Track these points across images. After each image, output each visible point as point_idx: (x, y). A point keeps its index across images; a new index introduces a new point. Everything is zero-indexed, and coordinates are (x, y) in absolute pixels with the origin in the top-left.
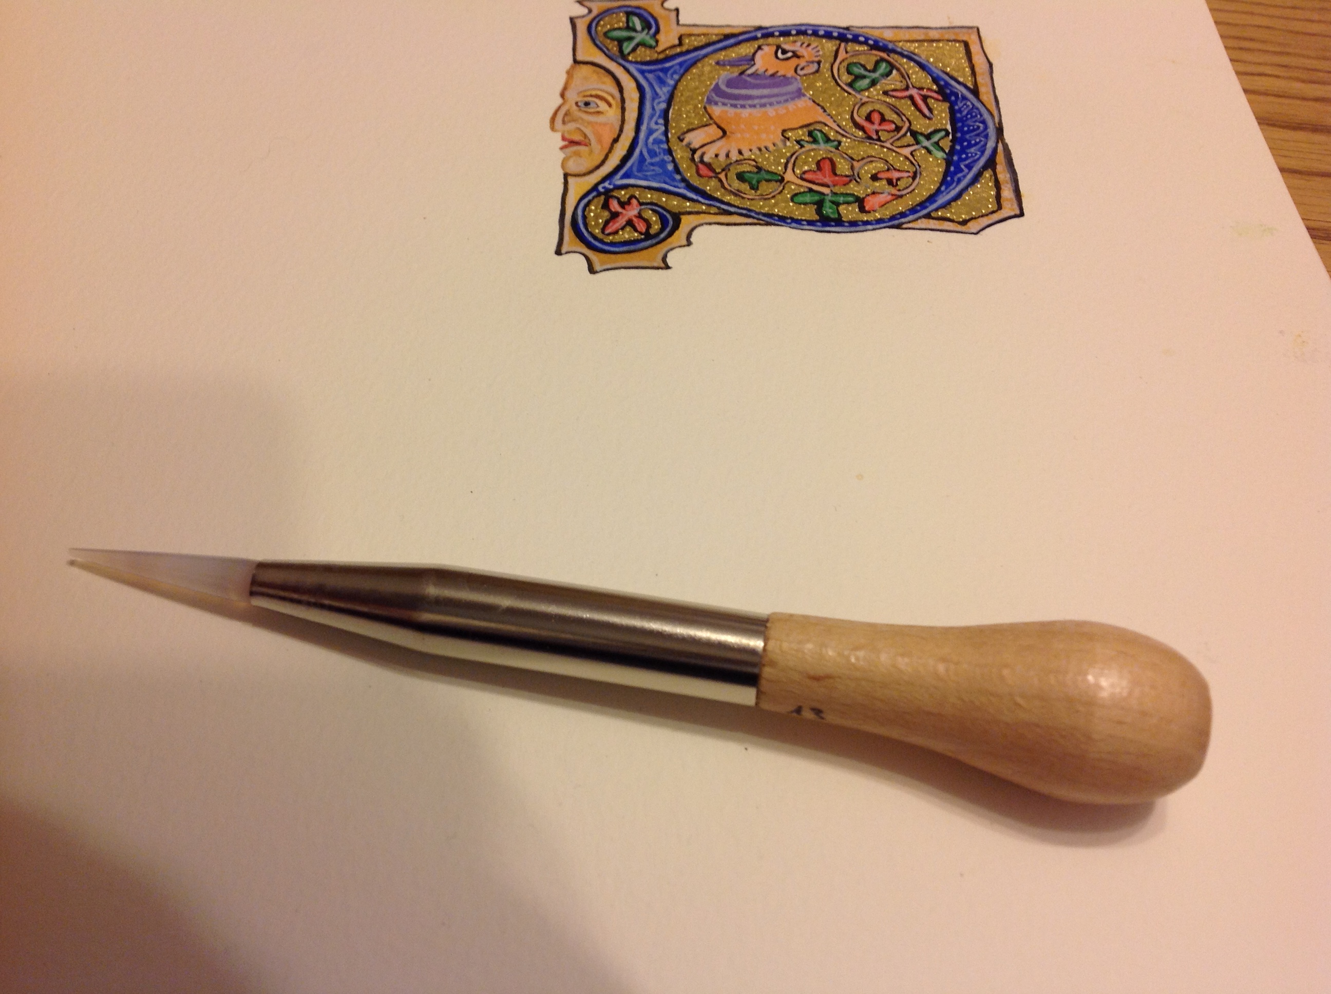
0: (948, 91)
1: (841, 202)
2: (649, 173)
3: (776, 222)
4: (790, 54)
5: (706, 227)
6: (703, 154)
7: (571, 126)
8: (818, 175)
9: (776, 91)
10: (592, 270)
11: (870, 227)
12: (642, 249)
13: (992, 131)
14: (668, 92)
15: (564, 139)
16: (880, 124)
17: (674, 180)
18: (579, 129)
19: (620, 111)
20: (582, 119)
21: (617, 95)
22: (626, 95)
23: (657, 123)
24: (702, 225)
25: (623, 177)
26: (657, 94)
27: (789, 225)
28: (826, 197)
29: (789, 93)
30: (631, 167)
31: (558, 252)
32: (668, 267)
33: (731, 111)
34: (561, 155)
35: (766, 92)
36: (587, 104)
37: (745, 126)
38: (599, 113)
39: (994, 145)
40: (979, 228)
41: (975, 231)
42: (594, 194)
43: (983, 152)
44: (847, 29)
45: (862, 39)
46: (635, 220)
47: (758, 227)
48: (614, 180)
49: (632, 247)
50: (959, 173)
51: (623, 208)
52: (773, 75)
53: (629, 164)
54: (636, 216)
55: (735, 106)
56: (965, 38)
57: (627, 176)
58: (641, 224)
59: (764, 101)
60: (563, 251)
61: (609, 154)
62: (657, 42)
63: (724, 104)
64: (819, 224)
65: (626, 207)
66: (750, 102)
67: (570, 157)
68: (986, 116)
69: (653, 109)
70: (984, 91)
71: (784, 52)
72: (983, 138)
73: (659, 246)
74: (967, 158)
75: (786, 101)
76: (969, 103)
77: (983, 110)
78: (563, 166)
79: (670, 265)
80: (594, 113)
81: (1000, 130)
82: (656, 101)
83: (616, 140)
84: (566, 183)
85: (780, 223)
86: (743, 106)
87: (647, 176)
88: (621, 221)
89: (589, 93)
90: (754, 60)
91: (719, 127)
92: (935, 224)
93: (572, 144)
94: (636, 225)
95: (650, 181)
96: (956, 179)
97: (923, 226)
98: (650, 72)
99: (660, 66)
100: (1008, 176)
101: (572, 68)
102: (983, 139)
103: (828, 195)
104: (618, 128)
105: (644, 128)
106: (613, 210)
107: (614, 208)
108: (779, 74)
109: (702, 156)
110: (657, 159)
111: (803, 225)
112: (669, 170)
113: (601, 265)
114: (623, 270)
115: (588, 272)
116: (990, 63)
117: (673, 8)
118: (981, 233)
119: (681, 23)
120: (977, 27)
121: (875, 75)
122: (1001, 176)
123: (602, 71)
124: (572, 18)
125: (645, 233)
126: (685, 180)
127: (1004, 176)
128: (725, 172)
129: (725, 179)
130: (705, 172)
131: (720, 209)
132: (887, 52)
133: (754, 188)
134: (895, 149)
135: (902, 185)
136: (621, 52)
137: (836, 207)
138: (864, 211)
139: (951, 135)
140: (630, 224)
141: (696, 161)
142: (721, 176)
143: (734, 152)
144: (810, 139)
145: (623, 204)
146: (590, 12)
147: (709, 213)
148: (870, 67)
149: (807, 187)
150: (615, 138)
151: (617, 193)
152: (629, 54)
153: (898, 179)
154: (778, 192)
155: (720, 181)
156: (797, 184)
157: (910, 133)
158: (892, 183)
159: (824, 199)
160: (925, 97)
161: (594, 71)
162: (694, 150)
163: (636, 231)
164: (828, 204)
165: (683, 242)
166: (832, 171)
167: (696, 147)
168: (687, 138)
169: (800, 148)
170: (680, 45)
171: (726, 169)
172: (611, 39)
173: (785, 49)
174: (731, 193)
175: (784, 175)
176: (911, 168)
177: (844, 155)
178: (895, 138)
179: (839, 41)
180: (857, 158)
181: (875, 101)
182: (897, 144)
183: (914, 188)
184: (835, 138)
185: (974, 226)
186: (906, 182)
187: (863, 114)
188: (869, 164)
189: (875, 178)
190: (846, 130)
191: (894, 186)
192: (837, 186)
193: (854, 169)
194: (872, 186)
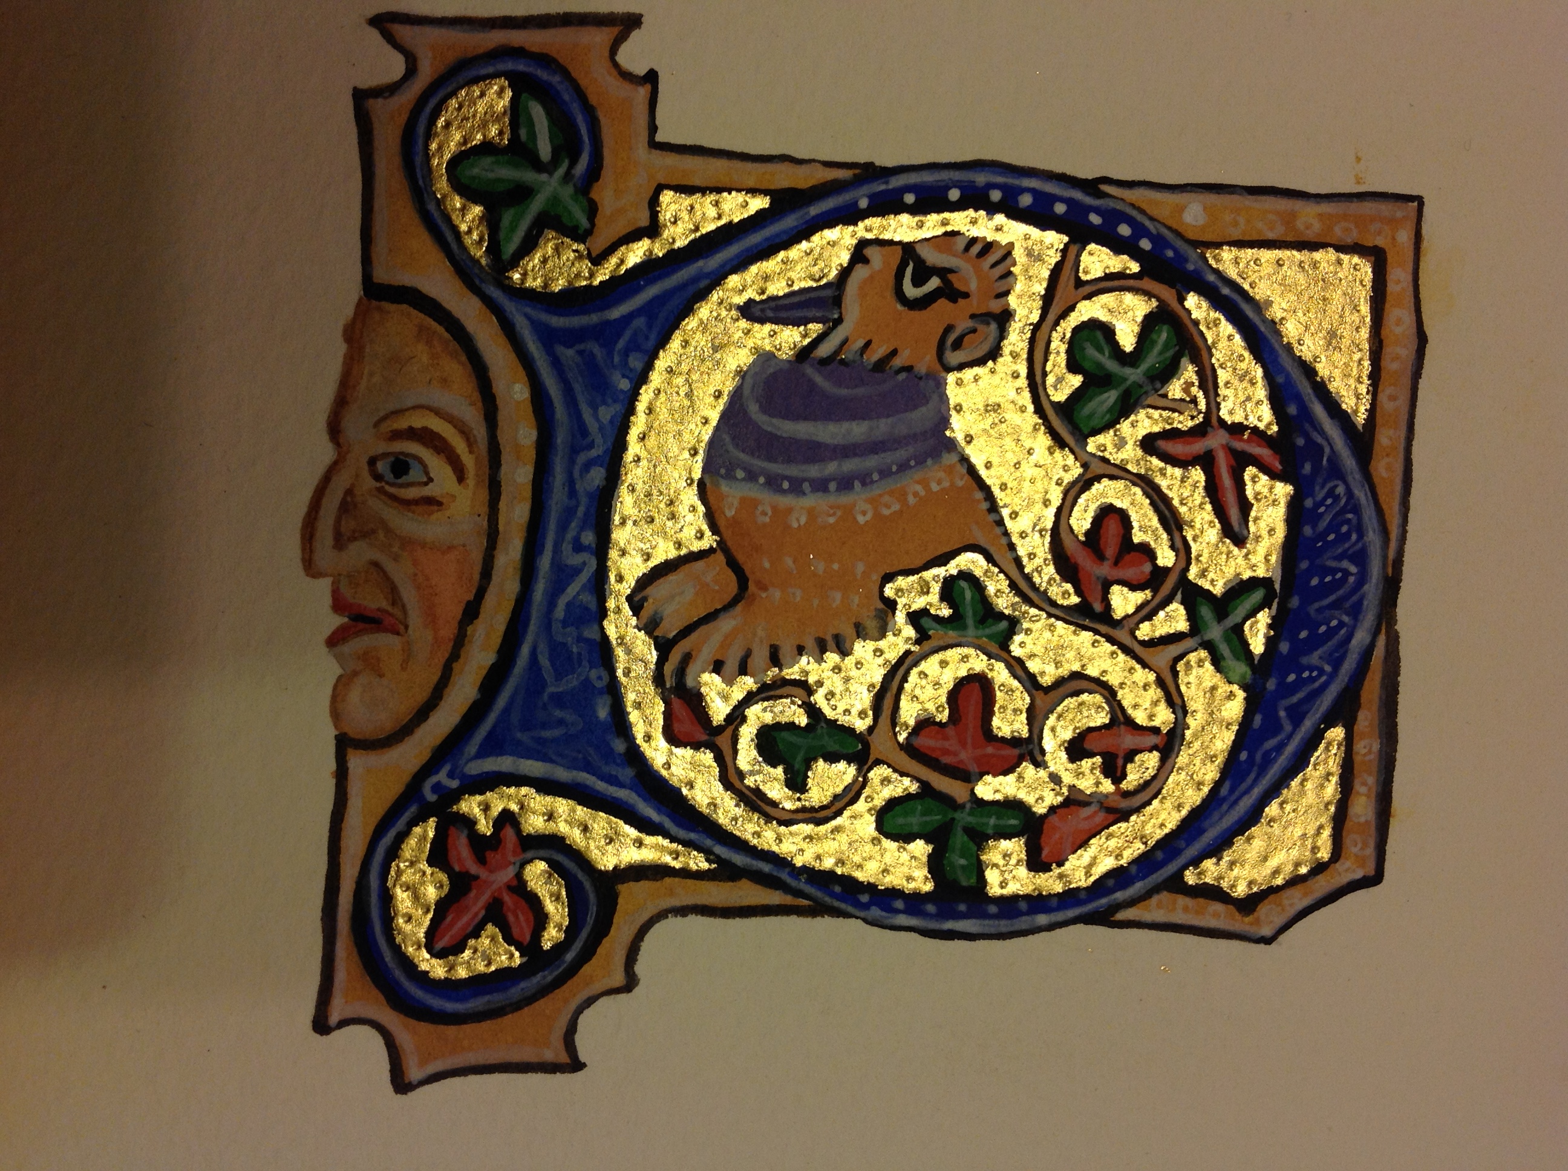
0: (1300, 442)
1: (990, 831)
2: (547, 734)
3: (837, 904)
4: (934, 283)
5: (673, 923)
6: (687, 658)
7: (359, 553)
8: (946, 738)
9: (883, 427)
10: (401, 1084)
11: (1042, 919)
12: (517, 1006)
13: (1372, 590)
14: (611, 422)
15: (339, 605)
16: (1116, 563)
17: (609, 755)
18: (376, 564)
19: (484, 495)
20: (388, 530)
21: (480, 432)
22: (504, 437)
23: (578, 547)
24: (662, 915)
25: (482, 753)
26: (583, 431)
27: (862, 914)
28: (958, 815)
29: (914, 437)
30: (507, 711)
31: (321, 1025)
32: (576, 1065)
33: (767, 500)
34: (329, 669)
35: (857, 430)
36: (400, 466)
37: (794, 562)
38: (431, 502)
39: (1368, 641)
40: (1279, 921)
41: (1267, 931)
42: (413, 809)
43: (1337, 664)
44: (1092, 186)
45: (1124, 230)
46: (507, 898)
47: (793, 920)
48: (462, 762)
49: (496, 999)
50: (1267, 739)
51: (482, 861)
53: (501, 702)
54: (510, 888)
55: (773, 483)
56: (1380, 242)
57: (493, 746)
58: (521, 918)
59: (850, 465)
60: (334, 1019)
61: (454, 665)
62: (592, 210)
63: (752, 476)
64: (931, 908)
65: (490, 855)
66: (813, 471)
67: (355, 674)
68: (1372, 537)
69: (572, 493)
70: (1385, 468)
71: (922, 274)
72: (1348, 614)
73: (559, 993)
74: (1300, 683)
75: (903, 467)
76: (1340, 490)
77: (1369, 514)
78: (336, 715)
79: (583, 1057)
80: (416, 502)
81: (1392, 585)
82: (582, 458)
83: (471, 611)
84: (342, 775)
85: (843, 906)
86: (796, 487)
87: (541, 741)
88: (476, 904)
89: (403, 423)
90: (840, 307)
91: (733, 564)
92: (1186, 909)
93: (361, 625)
94: (511, 918)
95: (551, 761)
96: (1258, 757)
97: (1160, 916)
98: (573, 337)
99: (594, 318)
100: (1376, 746)
101: (361, 312)
103: (962, 807)
104: (477, 557)
105: (545, 562)
106: (457, 868)
107: (459, 860)
108: (898, 362)
109: (681, 672)
110: (572, 682)
111: (897, 911)
112: (597, 717)
113: (423, 1063)
114: (474, 1076)
115: (390, 1088)
116: (1422, 339)
117: (641, 70)
118: (1281, 938)
119: (660, 137)
120: (1419, 200)
121: (1134, 375)
122: (1360, 747)
123: (440, 330)
124: (361, 97)
125: (531, 948)
126: (636, 758)
127: (1368, 748)
128: (733, 727)
129: (731, 752)
130: (686, 725)
131: (712, 857)
132: (1179, 286)
133: (797, 783)
134: (1138, 649)
135: (1133, 777)
136: (494, 249)
137: (975, 848)
138: (1036, 863)
139: (1276, 600)
140: (495, 914)
141: (668, 685)
142: (723, 741)
143: (761, 655)
144: (946, 612)
145: (482, 846)
146: (411, 70)
147: (685, 873)
148: (1127, 339)
149: (918, 780)
150: (469, 603)
151: (471, 806)
152: (514, 263)
153: (1130, 757)
154: (851, 795)
155: (719, 759)
156: (897, 767)
157: (1182, 593)
158: (1113, 770)
159: (953, 819)
160: (1241, 461)
161: (421, 329)
162: (664, 647)
163: (509, 939)
164: (959, 839)
165: (618, 978)
166: (982, 726)
167: (671, 635)
168: (650, 600)
169: (918, 642)
170: (653, 230)
171: (737, 717)
172: (471, 195)
173: (923, 262)
174: (740, 801)
175: (869, 738)
176: (1164, 717)
177: (1017, 667)
178: (1146, 612)
179: (1066, 239)
180: (1046, 681)
181: (1118, 472)
182: (1145, 631)
183: (1161, 784)
184: (1005, 605)
185: (1268, 917)
186: (1146, 765)
187: (1081, 521)
188: (1071, 702)
189: (1076, 750)
190: (1034, 580)
191: (1117, 779)
192: (988, 778)
193: (1035, 717)
194: (1067, 779)
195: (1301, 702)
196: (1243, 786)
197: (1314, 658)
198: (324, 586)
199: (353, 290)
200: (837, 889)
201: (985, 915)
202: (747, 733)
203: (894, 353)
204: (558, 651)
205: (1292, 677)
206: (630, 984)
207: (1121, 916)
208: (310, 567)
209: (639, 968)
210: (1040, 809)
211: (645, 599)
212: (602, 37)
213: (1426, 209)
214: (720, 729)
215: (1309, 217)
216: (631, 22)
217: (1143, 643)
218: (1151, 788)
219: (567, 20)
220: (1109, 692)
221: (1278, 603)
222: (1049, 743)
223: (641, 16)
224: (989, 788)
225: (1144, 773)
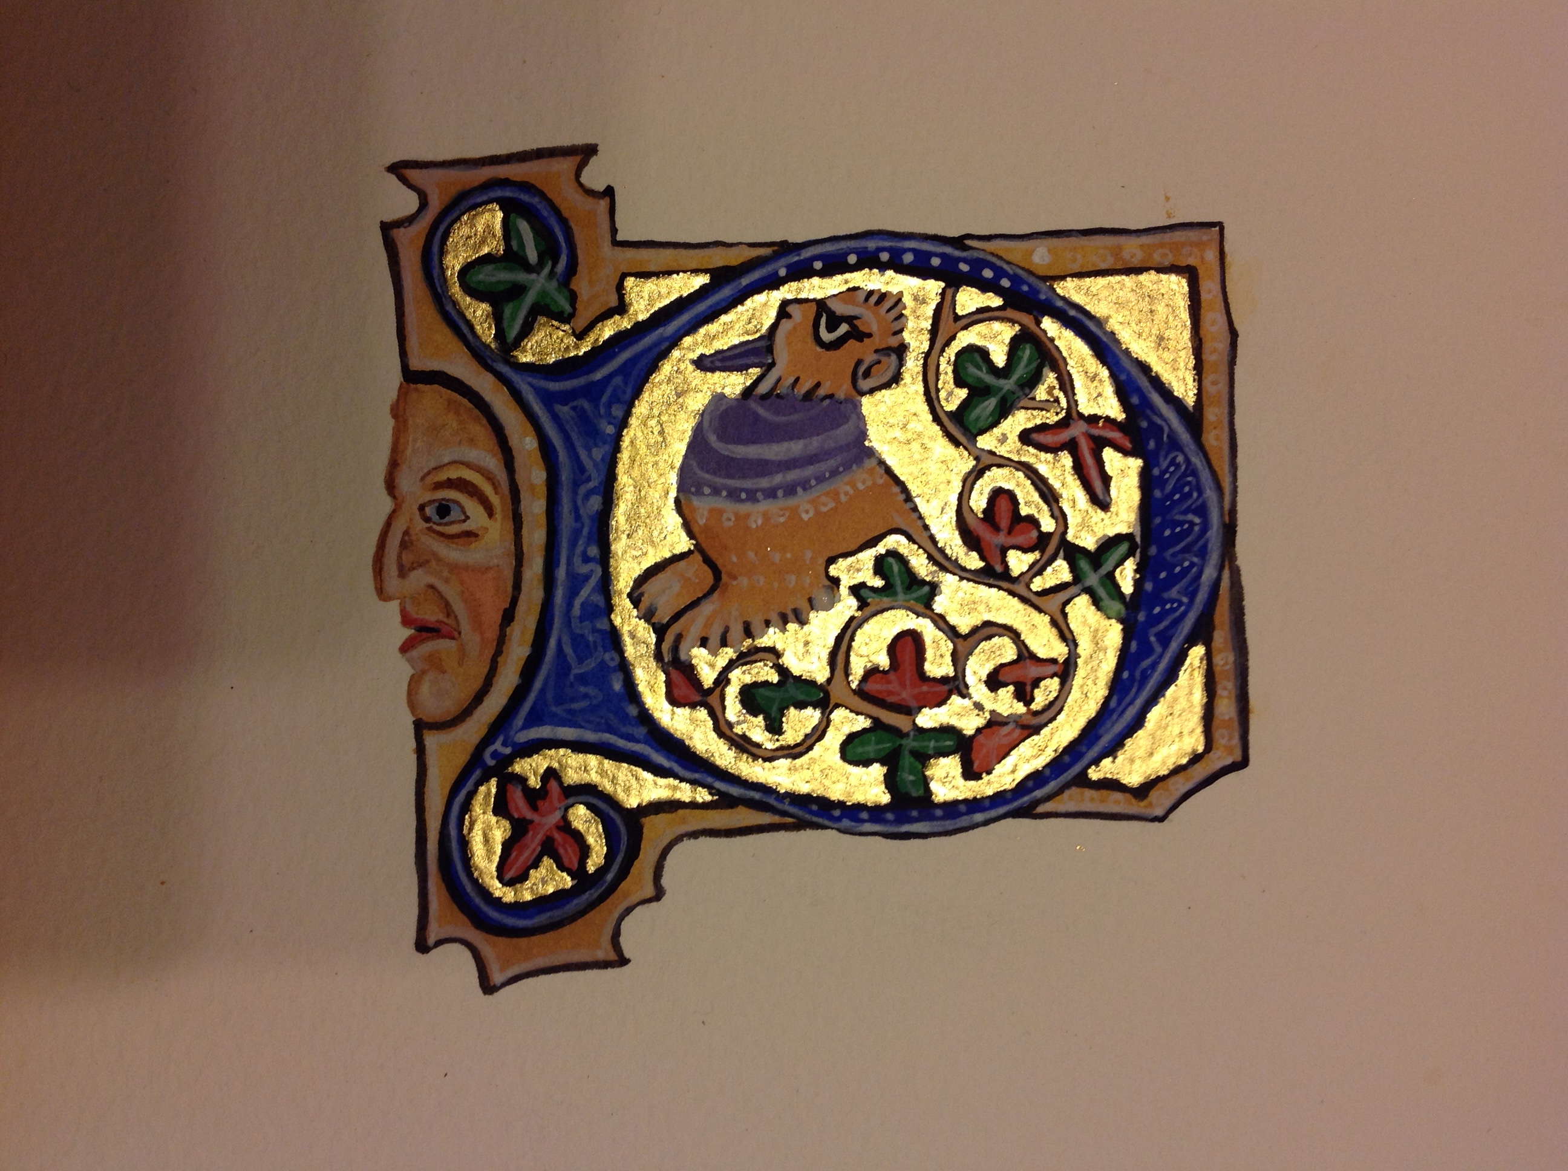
0: (1144, 424)
1: (931, 752)
2: (576, 706)
3: (815, 819)
4: (844, 328)
5: (687, 844)
6: (679, 638)
7: (419, 579)
8: (889, 682)
9: (815, 443)
10: (488, 987)
11: (979, 817)
12: (573, 918)
13: (1214, 535)
14: (603, 459)
15: (406, 620)
16: (1009, 533)
17: (625, 718)
18: (432, 587)
19: (510, 526)
20: (439, 560)
21: (502, 477)
22: (520, 477)
23: (586, 559)
24: (678, 839)
25: (529, 724)
26: (580, 468)
27: (836, 825)
28: (904, 742)
29: (840, 449)
30: (543, 691)
31: (422, 946)
32: (623, 961)
33: (730, 508)
34: (403, 670)
35: (795, 448)
36: (444, 510)
37: (756, 555)
38: (470, 535)
39: (1215, 575)
40: (1168, 803)
41: (1159, 812)
42: (477, 773)
43: (1192, 596)
44: (958, 242)
45: (988, 273)
46: (557, 836)
47: (782, 835)
48: (512, 733)
49: (556, 914)
50: (1143, 660)
51: (535, 808)
52: (809, 396)
53: (538, 685)
54: (558, 828)
55: (733, 495)
56: (1191, 261)
57: (535, 718)
58: (569, 850)
59: (793, 475)
60: (431, 941)
61: (499, 659)
62: (573, 298)
63: (716, 491)
64: (890, 816)
65: (540, 803)
66: (764, 483)
67: (424, 672)
68: (1210, 494)
69: (578, 517)
70: (1214, 438)
71: (834, 323)
72: (1196, 556)
73: (604, 906)
74: (1164, 614)
75: (834, 473)
76: (1180, 459)
77: (1205, 475)
78: (412, 704)
79: (627, 955)
80: (457, 536)
81: (1230, 530)
82: (582, 490)
83: (508, 616)
84: (421, 750)
85: (820, 820)
86: (752, 496)
87: (571, 712)
88: (533, 842)
89: (442, 476)
90: (772, 353)
91: (708, 561)
92: (1092, 799)
93: (425, 635)
94: (561, 851)
95: (581, 727)
96: (1138, 674)
97: (1072, 807)
98: (566, 397)
99: (581, 381)
100: (1231, 658)
101: (403, 393)
102: (1195, 560)
103: (907, 735)
104: (508, 574)
105: (561, 573)
106: (516, 816)
107: (517, 809)
108: (822, 392)
109: (675, 649)
110: (590, 664)
111: (863, 821)
112: (613, 690)
113: (502, 969)
114: (543, 976)
115: (479, 991)
116: (1234, 334)
117: (601, 188)
118: (1171, 816)
119: (620, 237)
120: (1220, 225)
121: (1007, 385)
122: (1218, 660)
123: (465, 401)
124: (386, 228)
125: (578, 872)
126: (646, 718)
127: (1225, 660)
128: (720, 688)
129: (720, 707)
130: (683, 690)
131: (713, 791)
132: (1035, 313)
133: (774, 728)
134: (1034, 599)
135: (1041, 698)
136: (500, 336)
137: (921, 767)
138: (970, 773)
139: (1139, 550)
140: (549, 849)
141: (666, 660)
142: (713, 700)
143: (736, 630)
144: (878, 583)
145: (534, 797)
146: (423, 205)
147: (693, 805)
148: (999, 358)
149: (870, 717)
150: (505, 610)
151: (521, 766)
152: (517, 343)
153: (1036, 683)
154: (818, 733)
155: (712, 714)
156: (853, 708)
157: (1064, 551)
158: (1024, 695)
159: (901, 746)
160: (1099, 444)
161: (450, 402)
162: (660, 631)
163: (562, 867)
164: (907, 760)
165: (649, 891)
166: (917, 669)
167: (665, 621)
168: (646, 595)
169: (860, 609)
170: (622, 308)
171: (722, 680)
172: (478, 295)
173: (834, 313)
174: (732, 745)
175: (829, 688)
176: (1059, 651)
177: (940, 621)
178: (1037, 569)
179: (943, 285)
180: (964, 629)
181: (1003, 462)
182: (1037, 584)
183: (1062, 703)
184: (925, 574)
185: (1159, 801)
186: (1049, 689)
187: (979, 501)
188: (985, 645)
189: (994, 682)
190: (946, 551)
191: (1028, 702)
192: (926, 711)
193: (959, 659)
194: (989, 706)
195: (1167, 628)
196: (1128, 699)
197: (1174, 593)
198: (394, 606)
199: (395, 377)
200: (815, 807)
201: (932, 818)
202: (732, 692)
203: (818, 385)
204: (578, 641)
205: (1157, 610)
206: (659, 894)
207: (1041, 809)
208: (381, 592)
209: (665, 881)
210: (969, 731)
211: (642, 594)
212: (566, 165)
213: (1226, 231)
214: (710, 691)
215: (1132, 248)
216: (590, 151)
217: (1037, 593)
218: (1054, 708)
219: (540, 154)
220: (1014, 634)
221: (1141, 552)
222: (970, 679)
223: (597, 145)
224: (928, 718)
225: (1048, 695)
